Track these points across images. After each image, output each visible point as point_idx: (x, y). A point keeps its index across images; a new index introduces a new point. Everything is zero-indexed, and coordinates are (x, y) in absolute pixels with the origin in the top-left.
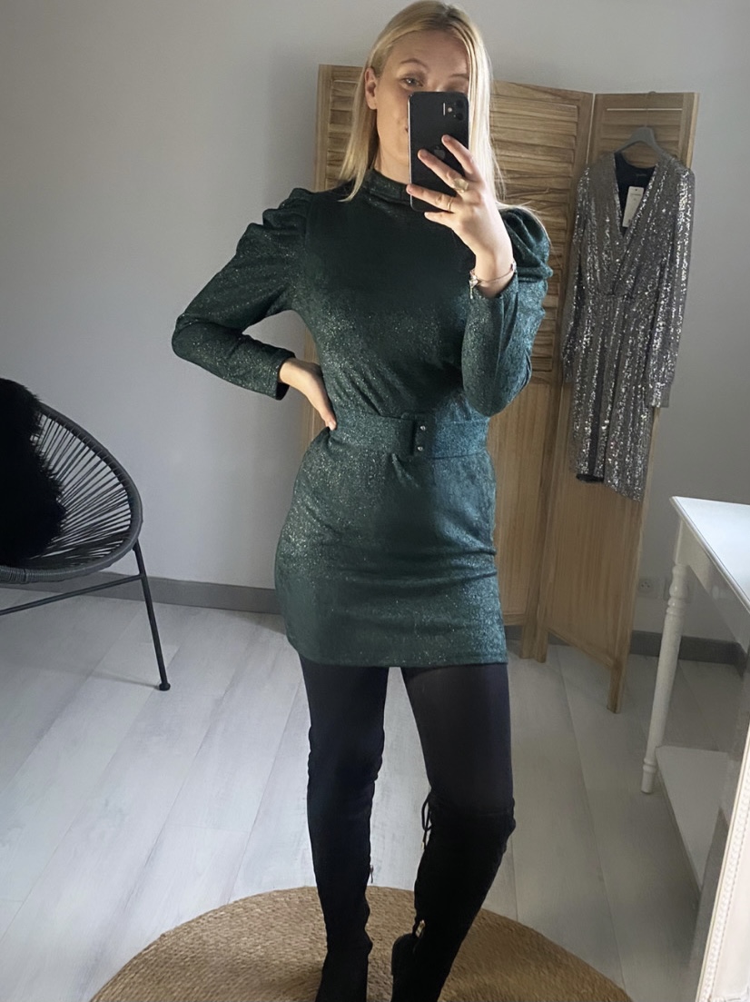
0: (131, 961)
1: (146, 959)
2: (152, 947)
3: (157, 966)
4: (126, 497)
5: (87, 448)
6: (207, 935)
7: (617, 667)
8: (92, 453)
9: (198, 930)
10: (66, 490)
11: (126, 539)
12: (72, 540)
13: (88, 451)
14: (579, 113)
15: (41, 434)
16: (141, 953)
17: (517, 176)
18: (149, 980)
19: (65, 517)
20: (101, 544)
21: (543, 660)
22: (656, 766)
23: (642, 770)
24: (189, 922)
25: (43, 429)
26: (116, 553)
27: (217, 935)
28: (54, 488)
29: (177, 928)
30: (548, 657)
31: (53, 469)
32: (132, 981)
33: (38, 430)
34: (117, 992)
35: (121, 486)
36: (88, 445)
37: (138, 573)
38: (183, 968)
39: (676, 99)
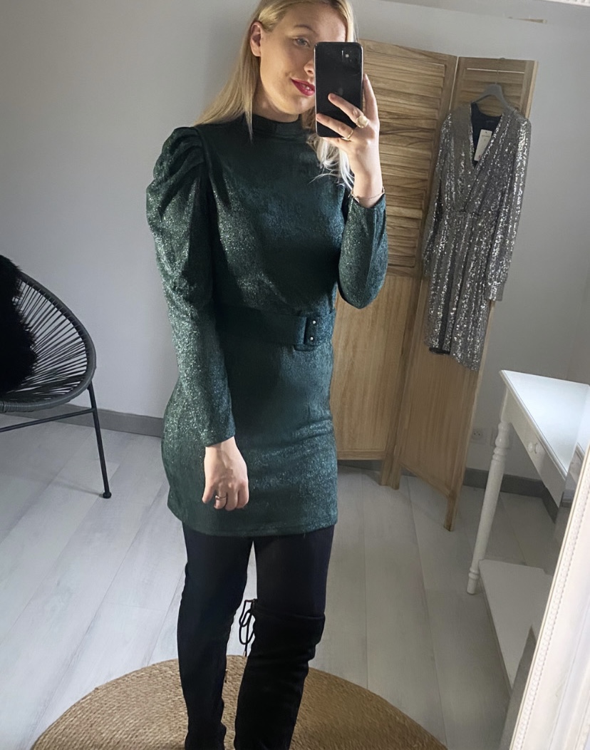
0: (71, 708)
1: (83, 707)
2: (88, 698)
3: (91, 713)
4: (84, 348)
5: (56, 309)
6: (131, 690)
7: (452, 497)
8: (59, 313)
9: (123, 686)
10: (38, 340)
11: (83, 381)
12: (39, 380)
13: (57, 311)
14: (446, 70)
15: (21, 296)
16: (79, 702)
17: (396, 117)
18: (84, 724)
19: (36, 362)
20: (62, 384)
21: (397, 488)
22: (479, 575)
23: (468, 577)
24: (118, 679)
25: (22, 293)
26: (75, 392)
27: (138, 690)
28: (28, 338)
29: (108, 683)
30: (401, 486)
31: (29, 324)
32: (72, 723)
33: (18, 294)
34: (60, 732)
35: (80, 339)
36: (57, 307)
37: (91, 407)
38: (110, 715)
39: (521, 64)
